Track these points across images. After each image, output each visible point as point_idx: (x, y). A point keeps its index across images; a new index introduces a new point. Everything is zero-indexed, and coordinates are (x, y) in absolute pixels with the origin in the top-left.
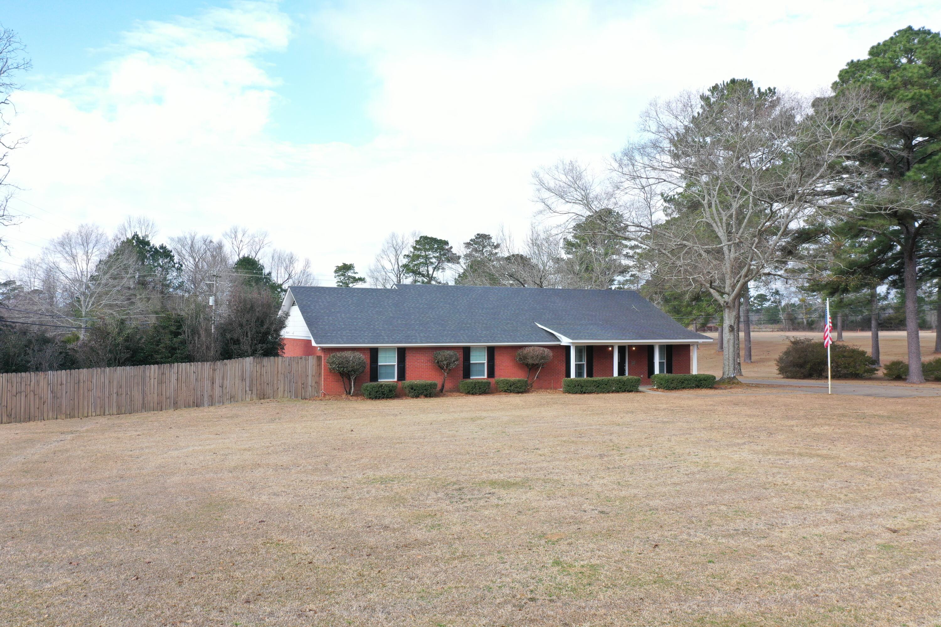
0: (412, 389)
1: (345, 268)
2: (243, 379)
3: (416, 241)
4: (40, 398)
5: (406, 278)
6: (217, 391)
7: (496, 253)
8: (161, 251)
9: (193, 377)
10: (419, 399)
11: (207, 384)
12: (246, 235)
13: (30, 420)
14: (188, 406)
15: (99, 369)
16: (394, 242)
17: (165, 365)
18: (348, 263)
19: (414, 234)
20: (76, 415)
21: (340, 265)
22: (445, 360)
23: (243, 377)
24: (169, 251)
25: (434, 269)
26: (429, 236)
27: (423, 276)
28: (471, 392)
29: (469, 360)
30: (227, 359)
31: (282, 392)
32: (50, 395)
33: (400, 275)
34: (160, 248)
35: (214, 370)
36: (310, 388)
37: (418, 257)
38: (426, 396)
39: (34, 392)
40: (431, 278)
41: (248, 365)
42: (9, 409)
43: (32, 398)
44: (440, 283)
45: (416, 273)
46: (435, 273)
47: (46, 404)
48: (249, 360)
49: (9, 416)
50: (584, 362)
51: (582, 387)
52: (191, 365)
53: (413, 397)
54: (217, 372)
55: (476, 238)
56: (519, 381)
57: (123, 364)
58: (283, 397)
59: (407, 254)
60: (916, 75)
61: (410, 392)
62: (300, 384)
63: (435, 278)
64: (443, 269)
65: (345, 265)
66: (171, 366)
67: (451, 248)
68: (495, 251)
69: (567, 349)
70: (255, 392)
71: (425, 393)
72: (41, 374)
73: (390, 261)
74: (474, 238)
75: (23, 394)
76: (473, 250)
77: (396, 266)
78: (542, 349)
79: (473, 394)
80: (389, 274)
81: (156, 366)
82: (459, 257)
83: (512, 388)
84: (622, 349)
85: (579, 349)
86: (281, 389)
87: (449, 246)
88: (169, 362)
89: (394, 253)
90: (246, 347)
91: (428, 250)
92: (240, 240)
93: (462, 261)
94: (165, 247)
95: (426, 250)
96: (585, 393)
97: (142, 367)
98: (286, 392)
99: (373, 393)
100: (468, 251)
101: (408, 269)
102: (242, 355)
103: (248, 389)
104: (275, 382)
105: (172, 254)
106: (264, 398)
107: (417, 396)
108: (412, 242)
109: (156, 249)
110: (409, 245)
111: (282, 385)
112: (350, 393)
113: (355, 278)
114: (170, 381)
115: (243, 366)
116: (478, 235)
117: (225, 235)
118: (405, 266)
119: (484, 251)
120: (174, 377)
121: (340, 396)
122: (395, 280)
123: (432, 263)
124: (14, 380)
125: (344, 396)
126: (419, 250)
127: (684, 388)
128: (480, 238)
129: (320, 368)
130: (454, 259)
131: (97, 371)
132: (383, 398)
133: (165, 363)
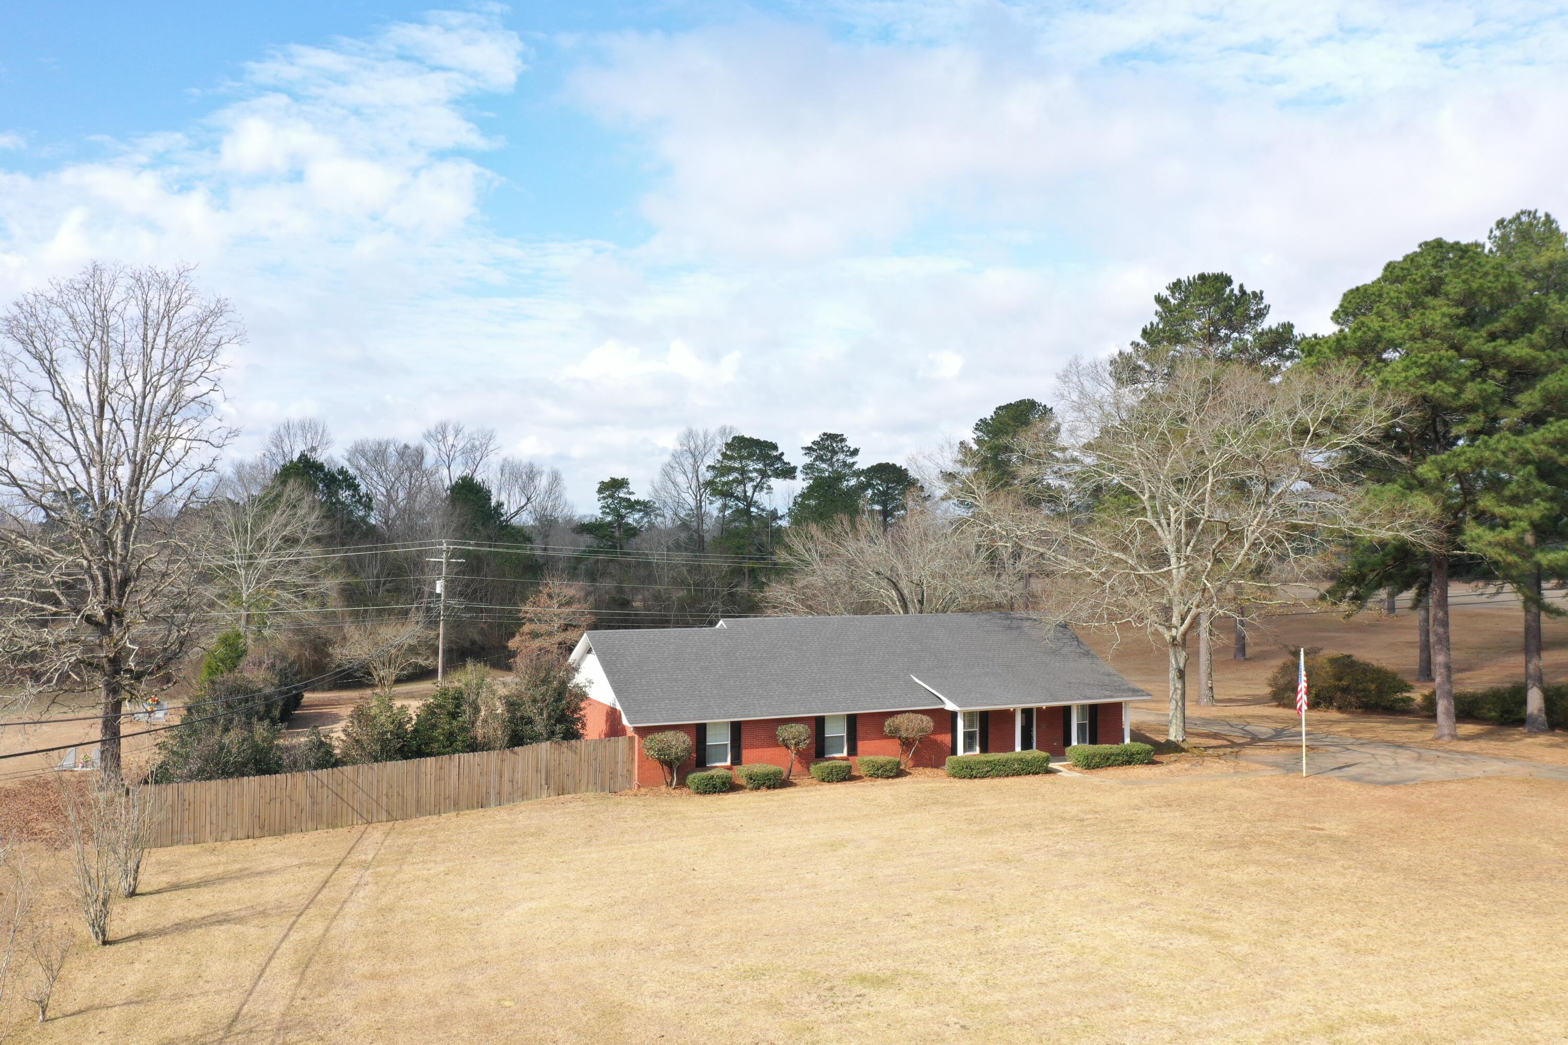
0: (751, 779)
1: (614, 486)
2: (537, 771)
3: (726, 444)
4: (298, 805)
5: (711, 503)
6: (507, 787)
7: (853, 464)
8: (341, 477)
9: (477, 770)
10: (759, 793)
11: (494, 778)
12: (460, 436)
13: (285, 832)
14: (470, 807)
15: (365, 766)
16: (692, 443)
17: (444, 757)
18: (619, 477)
19: (723, 431)
20: (339, 824)
21: (607, 480)
22: (794, 738)
23: (537, 768)
24: (351, 478)
25: (755, 488)
26: (747, 436)
27: (737, 498)
28: (826, 779)
29: (823, 733)
30: (518, 745)
31: (585, 785)
32: (309, 801)
33: (701, 496)
34: (339, 474)
35: (502, 761)
36: (620, 779)
37: (731, 470)
38: (769, 788)
39: (290, 797)
40: (750, 503)
41: (544, 751)
42: (262, 818)
43: (288, 806)
44: (763, 510)
45: (726, 494)
46: (756, 494)
47: (304, 812)
48: (545, 746)
49: (262, 828)
50: (977, 729)
51: (972, 769)
52: (474, 756)
53: (752, 790)
54: (506, 763)
55: (822, 439)
56: (889, 762)
57: (391, 758)
58: (587, 791)
59: (712, 464)
60: (1438, 325)
61: (748, 783)
62: (607, 773)
63: (756, 502)
64: (769, 488)
65: (613, 480)
66: (450, 757)
67: (782, 454)
68: (850, 460)
69: (954, 715)
70: (552, 786)
71: (768, 783)
72: (299, 776)
73: (685, 473)
74: (819, 439)
75: (278, 801)
76: (815, 460)
77: (695, 481)
78: (920, 716)
79: (829, 782)
80: (683, 495)
81: (433, 758)
82: (795, 468)
83: (880, 772)
84: (1027, 713)
85: (969, 716)
86: (584, 781)
87: (780, 452)
88: (448, 753)
89: (691, 461)
90: (539, 728)
91: (748, 458)
92: (450, 443)
93: (799, 475)
94: (347, 472)
95: (741, 458)
96: (975, 777)
97: (416, 761)
98: (590, 785)
99: (701, 787)
100: (808, 460)
101: (714, 490)
102: (536, 739)
103: (543, 782)
104: (577, 772)
105: (356, 482)
106: (563, 794)
107: (757, 788)
108: (719, 444)
109: (333, 476)
110: (715, 449)
111: (586, 776)
112: (671, 785)
113: (629, 500)
114: (450, 777)
115: (537, 753)
116: (825, 434)
117: (428, 436)
118: (710, 484)
119: (834, 460)
120: (454, 772)
121: (658, 785)
122: (693, 503)
123: (752, 480)
124: (268, 784)
125: (663, 788)
126: (731, 458)
127: (1109, 766)
128: (827, 439)
129: (633, 753)
130: (788, 472)
131: (364, 768)
132: (715, 792)
133: (443, 754)
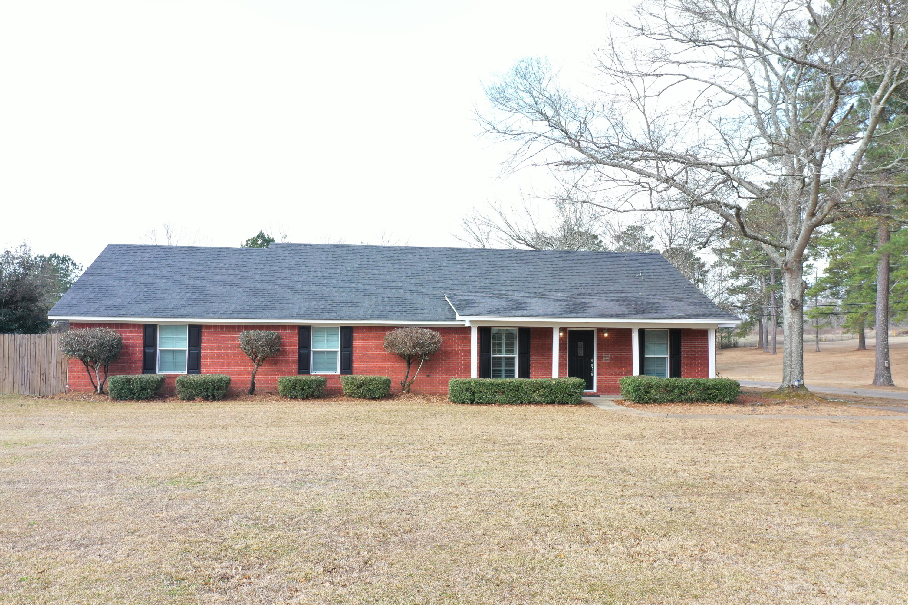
29: (308, 346)
31: (10, 386)
36: (54, 381)
50: (516, 355)
56: (379, 381)
58: (12, 392)
62: (38, 374)
78: (424, 331)
86: (9, 380)
98: (16, 385)
104: (1, 370)
127: (672, 401)
